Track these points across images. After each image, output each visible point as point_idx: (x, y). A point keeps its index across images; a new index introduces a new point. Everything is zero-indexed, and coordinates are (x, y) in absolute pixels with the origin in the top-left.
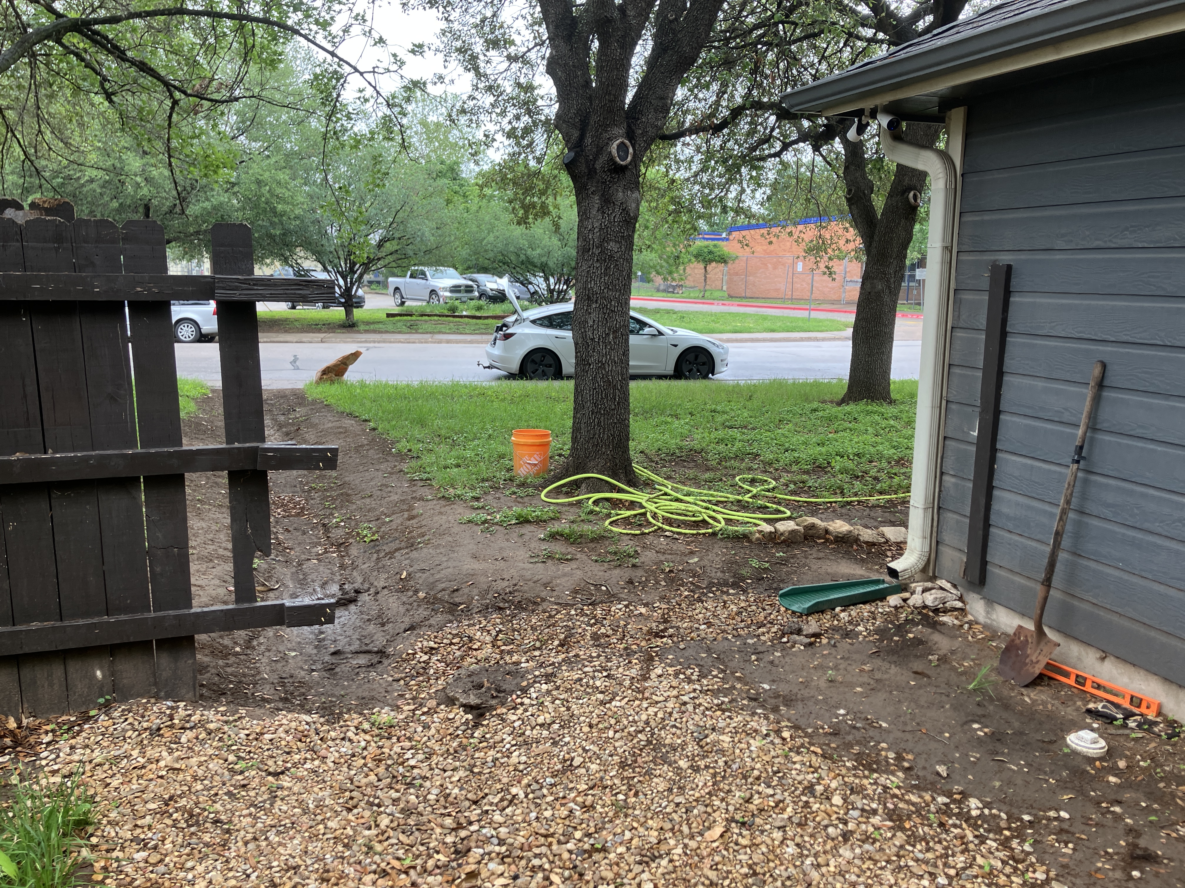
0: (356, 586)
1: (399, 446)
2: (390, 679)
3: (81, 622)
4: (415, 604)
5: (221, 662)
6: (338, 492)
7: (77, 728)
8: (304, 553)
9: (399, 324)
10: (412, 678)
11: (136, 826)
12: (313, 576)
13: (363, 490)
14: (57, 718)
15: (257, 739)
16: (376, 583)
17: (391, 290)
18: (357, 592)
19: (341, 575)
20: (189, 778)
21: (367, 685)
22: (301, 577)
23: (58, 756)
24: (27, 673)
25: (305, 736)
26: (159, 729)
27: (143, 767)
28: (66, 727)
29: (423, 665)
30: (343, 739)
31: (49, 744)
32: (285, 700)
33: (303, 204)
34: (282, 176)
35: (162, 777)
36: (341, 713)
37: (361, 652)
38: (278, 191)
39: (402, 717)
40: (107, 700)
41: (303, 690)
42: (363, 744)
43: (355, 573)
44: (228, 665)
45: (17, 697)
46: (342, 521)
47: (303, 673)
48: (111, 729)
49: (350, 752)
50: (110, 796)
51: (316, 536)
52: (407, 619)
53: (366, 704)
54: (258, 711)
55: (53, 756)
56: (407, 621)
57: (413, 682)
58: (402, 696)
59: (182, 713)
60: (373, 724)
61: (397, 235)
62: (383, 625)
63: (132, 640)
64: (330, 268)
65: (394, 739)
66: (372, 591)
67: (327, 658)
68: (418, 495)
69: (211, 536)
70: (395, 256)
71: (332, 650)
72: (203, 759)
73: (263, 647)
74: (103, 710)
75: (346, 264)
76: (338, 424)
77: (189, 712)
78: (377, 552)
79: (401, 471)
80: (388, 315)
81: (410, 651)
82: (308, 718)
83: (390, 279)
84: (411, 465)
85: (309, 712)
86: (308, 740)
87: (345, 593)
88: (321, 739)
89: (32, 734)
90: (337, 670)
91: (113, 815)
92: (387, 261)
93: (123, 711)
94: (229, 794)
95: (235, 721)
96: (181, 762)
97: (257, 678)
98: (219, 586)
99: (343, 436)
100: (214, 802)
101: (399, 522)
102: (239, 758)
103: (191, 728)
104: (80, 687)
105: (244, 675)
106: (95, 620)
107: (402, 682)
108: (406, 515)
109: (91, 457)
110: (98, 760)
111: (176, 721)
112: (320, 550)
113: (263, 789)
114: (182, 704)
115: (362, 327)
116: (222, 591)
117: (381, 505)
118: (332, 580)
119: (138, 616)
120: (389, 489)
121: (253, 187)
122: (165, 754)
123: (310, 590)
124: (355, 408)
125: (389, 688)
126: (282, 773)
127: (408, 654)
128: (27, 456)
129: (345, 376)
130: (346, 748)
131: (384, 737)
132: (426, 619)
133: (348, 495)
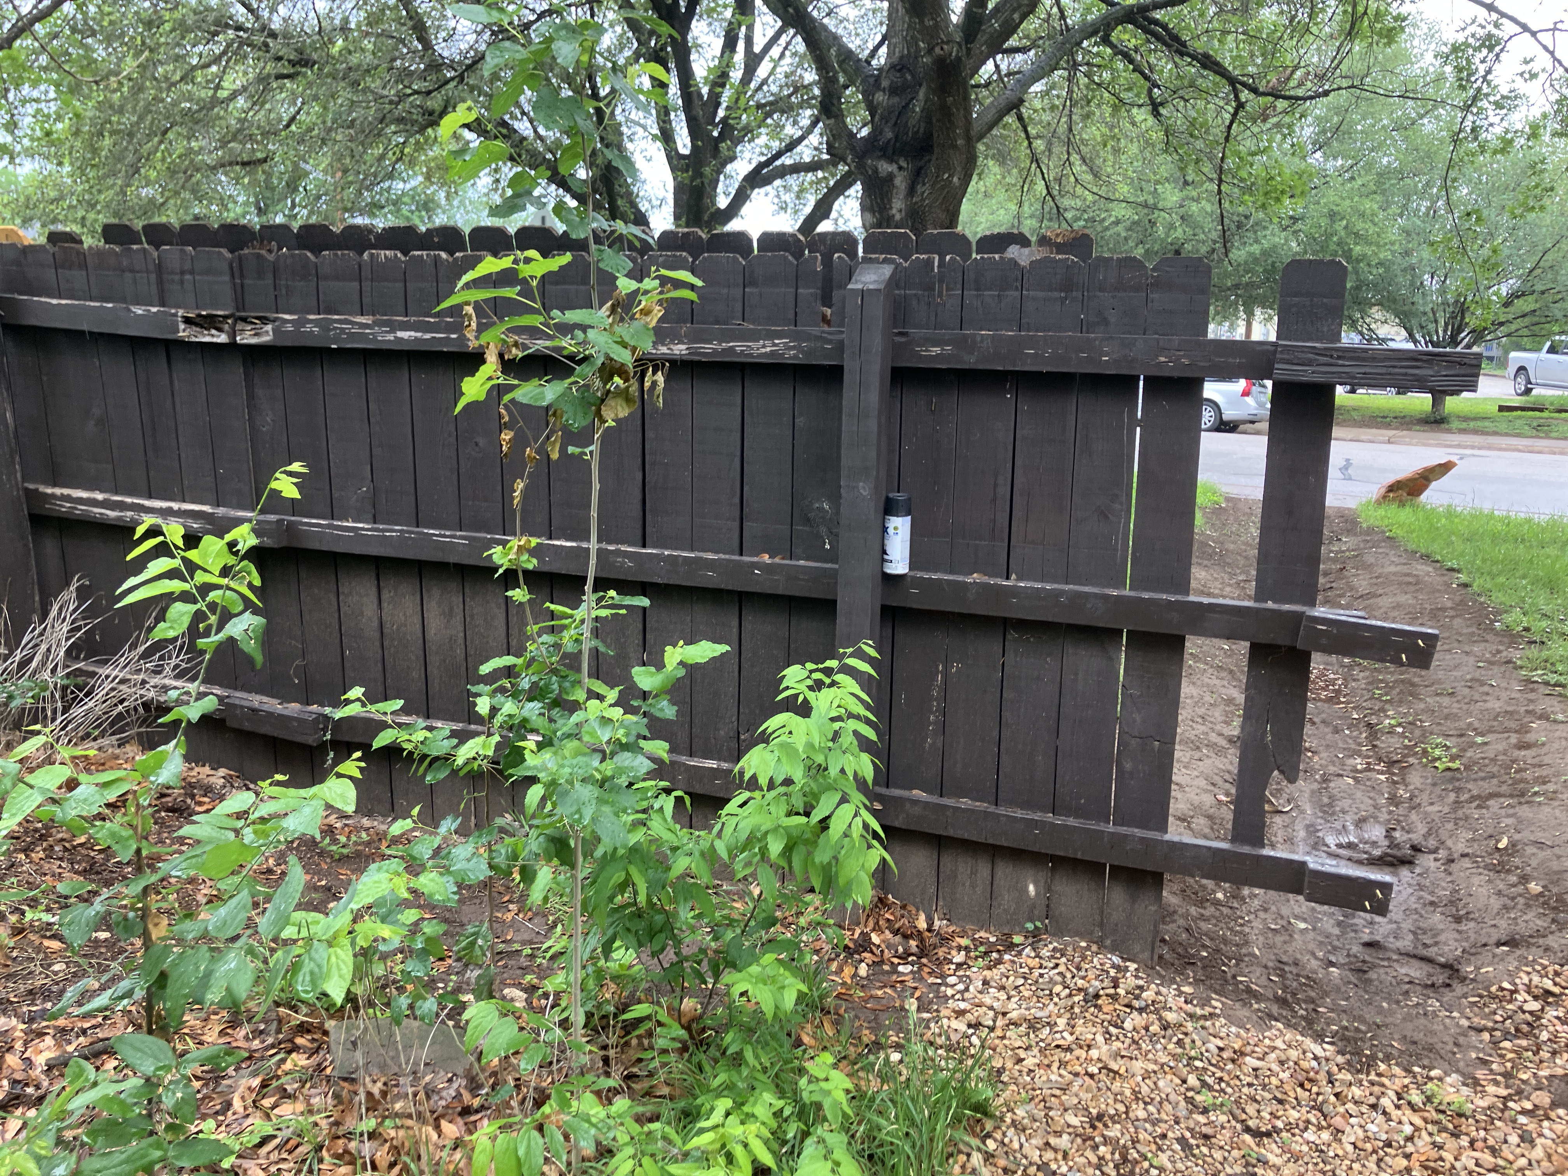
0: (1416, 837)
1: (1509, 619)
2: (1464, 1023)
3: (1019, 814)
4: (1521, 900)
5: (1193, 910)
6: (1397, 677)
7: (995, 955)
8: (1333, 763)
9: (1519, 423)
10: (1507, 1036)
11: (1047, 1144)
12: (1345, 804)
13: (1439, 682)
14: (975, 931)
15: (1233, 1061)
16: (1449, 843)
17: (1512, 369)
18: (1416, 849)
19: (1390, 813)
20: (1128, 1092)
21: (1422, 1021)
22: (1326, 800)
23: (967, 989)
24: (947, 861)
25: (1310, 1080)
26: (1097, 996)
27: (1068, 1049)
28: (982, 949)
29: (1528, 1017)
30: (1374, 1107)
31: (959, 965)
32: (1283, 1002)
33: (1393, 243)
34: (1368, 205)
35: (1092, 1076)
36: (1373, 1058)
37: (1415, 956)
38: (1360, 226)
39: (1483, 1103)
40: (1036, 927)
41: (1313, 994)
42: (1408, 1130)
43: (1414, 816)
44: (1202, 917)
45: (933, 889)
46: (1400, 725)
47: (1314, 963)
48: (1036, 973)
49: (1384, 1137)
50: (1020, 1080)
51: (1355, 739)
52: (1503, 924)
53: (1419, 1057)
54: (1242, 1012)
55: (961, 987)
56: (1503, 930)
57: (1507, 1044)
58: (1485, 1063)
59: (1130, 981)
60: (1429, 1099)
61: (1539, 287)
62: (1458, 920)
63: (1079, 856)
64: (1418, 337)
65: (1464, 1141)
66: (1442, 854)
67: (1356, 949)
68: (1539, 708)
69: (1201, 711)
70: (1527, 321)
71: (1366, 938)
72: (1152, 1067)
73: (1256, 903)
74: (1030, 940)
75: (1445, 331)
76: (1405, 569)
77: (1141, 982)
78: (1458, 790)
79: (1509, 662)
80: (1502, 409)
81: (1506, 985)
82: (1318, 1050)
83: (1513, 354)
84: (1528, 653)
85: (1319, 1037)
86: (1315, 1089)
87: (1393, 845)
88: (1337, 1095)
89: (942, 945)
90: (1372, 975)
91: (1020, 1112)
92: (1513, 327)
93: (1055, 950)
94: (1182, 1140)
95: (1204, 1017)
96: (1121, 1061)
97: (1244, 951)
98: (1206, 791)
99: (1412, 588)
100: (1160, 1149)
101: (1500, 747)
102: (1204, 1084)
103: (1141, 1010)
104: (1006, 899)
105: (1225, 941)
106: (1037, 816)
107: (1486, 1036)
108: (1514, 738)
109: (1062, 593)
110: (1014, 1015)
111: (1121, 991)
112: (1359, 763)
113: (1235, 1153)
114: (1132, 966)
115: (1455, 425)
116: (1207, 800)
117: (1469, 714)
118: (1376, 818)
119: (1092, 825)
120: (1486, 689)
121: (1323, 222)
122: (1100, 1038)
123: (1338, 825)
124: (1435, 547)
125: (1461, 1040)
126: (1268, 1134)
127: (1502, 989)
128: (985, 579)
129: (1423, 497)
130: (1376, 1126)
131: (1444, 1129)
132: (1540, 934)
133: (1413, 685)
